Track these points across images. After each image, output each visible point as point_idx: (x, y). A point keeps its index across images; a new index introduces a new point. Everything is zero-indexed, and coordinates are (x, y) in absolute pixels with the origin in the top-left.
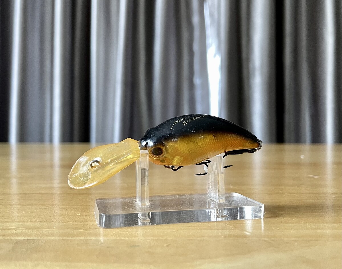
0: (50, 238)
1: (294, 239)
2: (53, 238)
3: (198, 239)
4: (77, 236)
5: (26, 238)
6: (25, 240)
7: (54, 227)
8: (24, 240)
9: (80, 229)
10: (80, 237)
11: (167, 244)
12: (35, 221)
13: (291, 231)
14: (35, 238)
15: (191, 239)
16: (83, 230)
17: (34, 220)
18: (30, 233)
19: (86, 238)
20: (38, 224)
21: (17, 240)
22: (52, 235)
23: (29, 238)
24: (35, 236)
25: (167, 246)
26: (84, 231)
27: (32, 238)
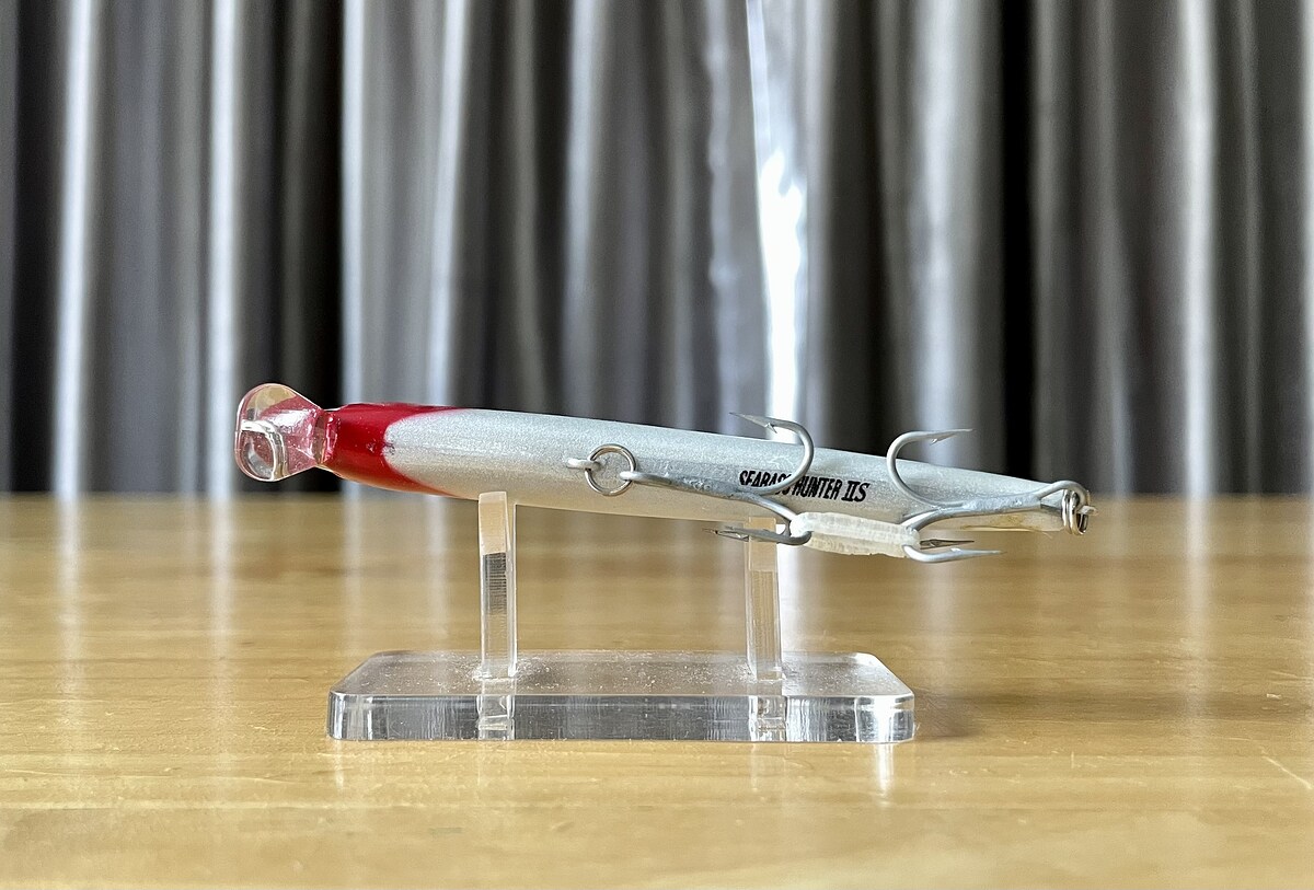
0: (147, 804)
1: (1015, 805)
2: (157, 805)
3: (677, 806)
4: (243, 800)
5: (60, 806)
6: (56, 810)
7: (167, 770)
8: (51, 810)
9: (257, 776)
10: (254, 800)
11: (561, 824)
12: (100, 751)
13: (1012, 781)
14: (94, 806)
15: (650, 809)
16: (270, 778)
17: (100, 746)
18: (76, 788)
19: (273, 805)
20: (108, 761)
21: (26, 811)
22: (153, 796)
23: (72, 805)
24: (93, 798)
25: (562, 829)
26: (269, 781)
27: (81, 805)
